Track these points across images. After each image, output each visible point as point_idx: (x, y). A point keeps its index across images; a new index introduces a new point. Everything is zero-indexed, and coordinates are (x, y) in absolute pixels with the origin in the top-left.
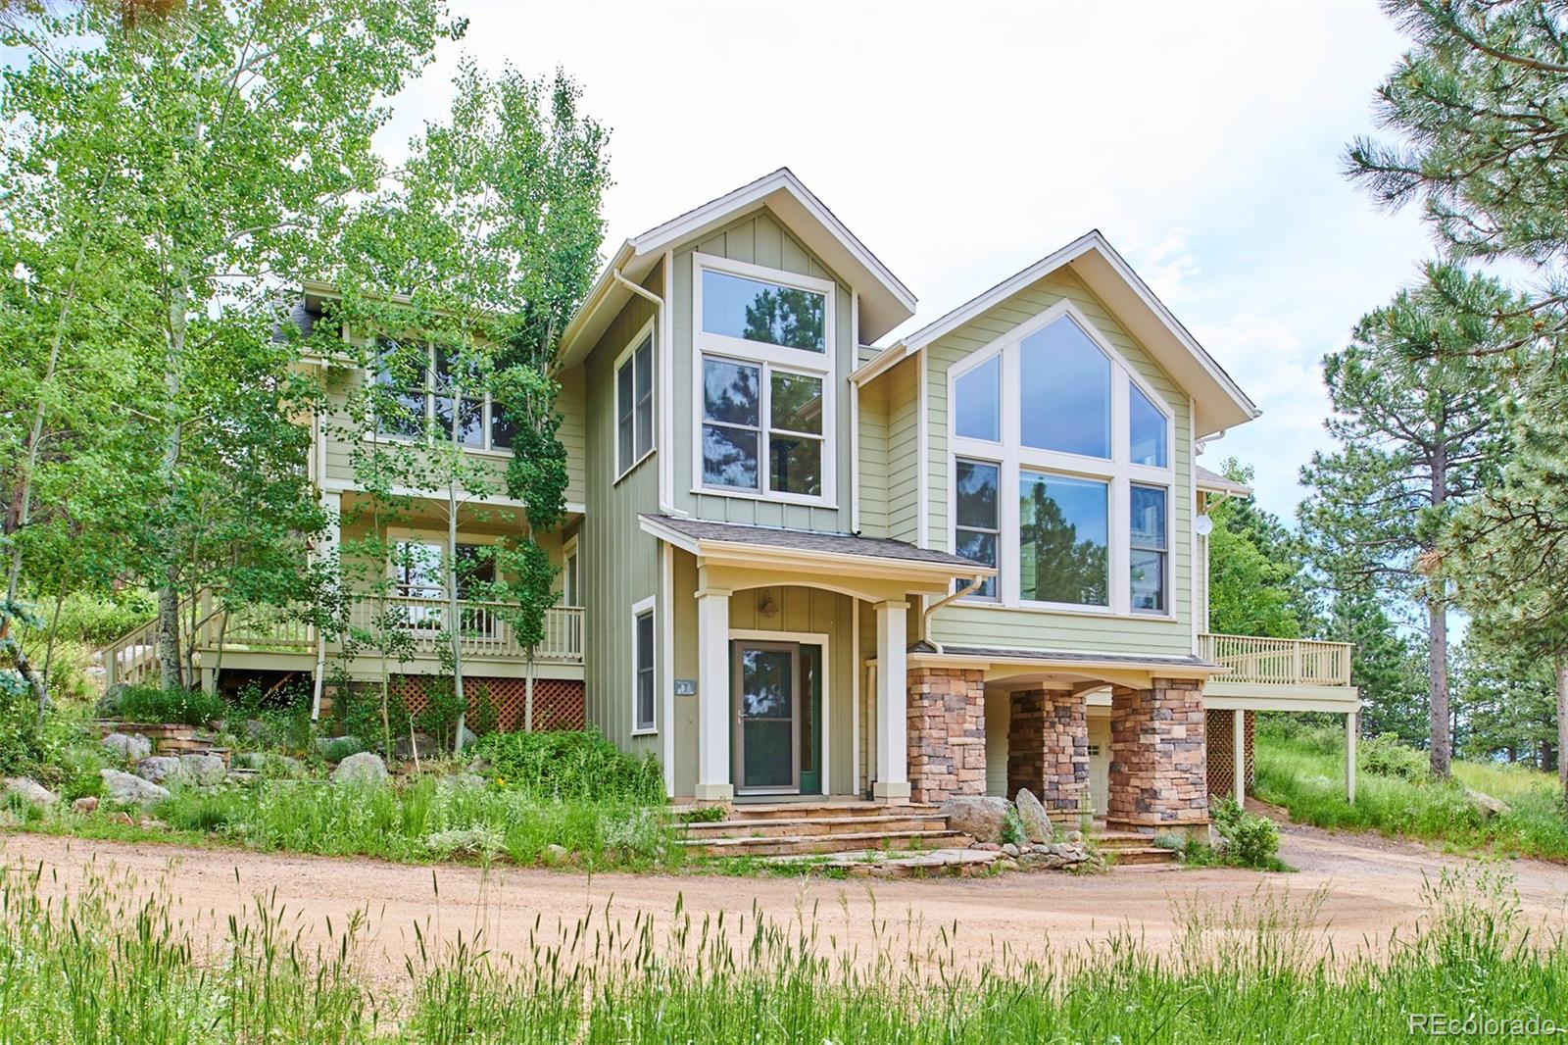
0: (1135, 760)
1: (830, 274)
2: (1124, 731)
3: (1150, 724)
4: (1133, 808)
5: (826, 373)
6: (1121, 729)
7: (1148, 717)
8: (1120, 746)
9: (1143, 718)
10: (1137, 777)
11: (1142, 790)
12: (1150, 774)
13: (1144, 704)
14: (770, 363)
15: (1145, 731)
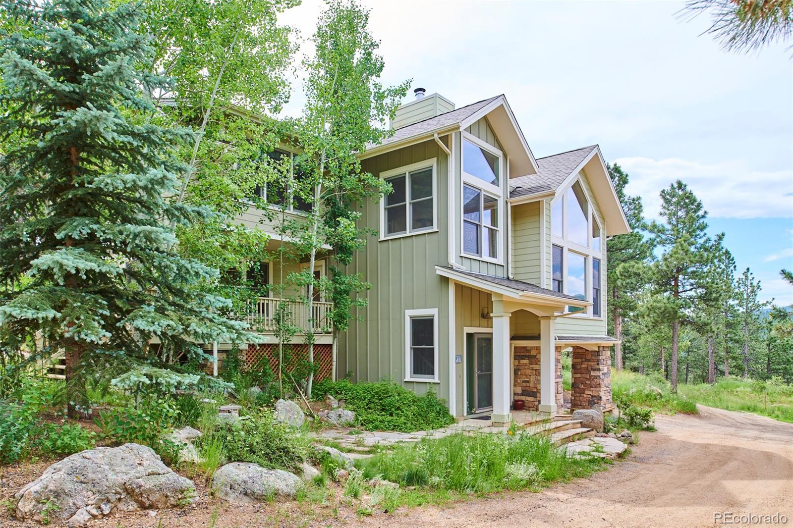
0: (588, 382)
1: (501, 148)
2: (581, 368)
3: (597, 367)
4: (587, 404)
5: (500, 197)
6: (579, 368)
7: (596, 363)
8: (578, 376)
9: (592, 363)
10: (589, 390)
11: (592, 396)
12: (598, 389)
13: (593, 358)
14: (485, 191)
15: (595, 370)
